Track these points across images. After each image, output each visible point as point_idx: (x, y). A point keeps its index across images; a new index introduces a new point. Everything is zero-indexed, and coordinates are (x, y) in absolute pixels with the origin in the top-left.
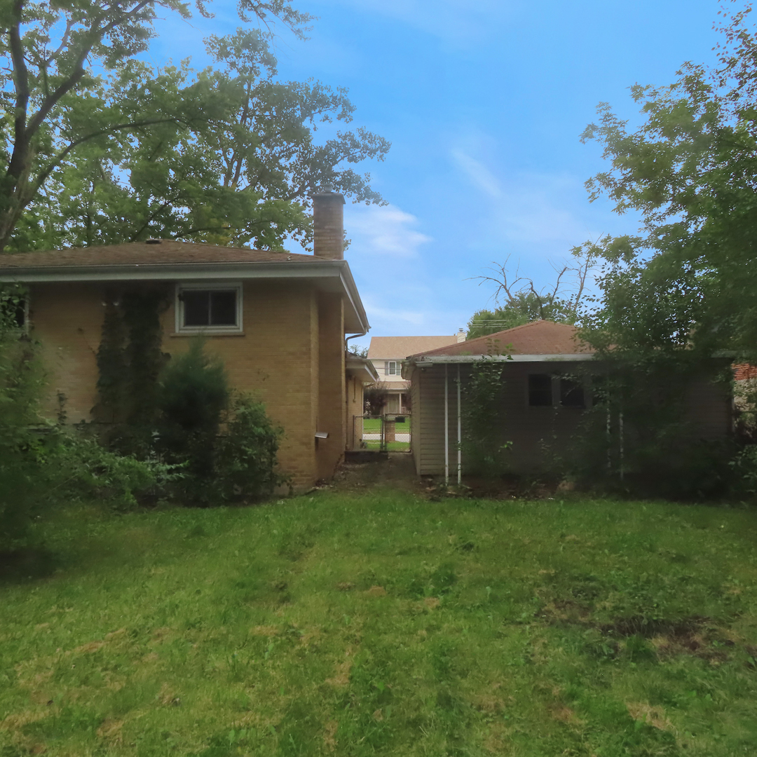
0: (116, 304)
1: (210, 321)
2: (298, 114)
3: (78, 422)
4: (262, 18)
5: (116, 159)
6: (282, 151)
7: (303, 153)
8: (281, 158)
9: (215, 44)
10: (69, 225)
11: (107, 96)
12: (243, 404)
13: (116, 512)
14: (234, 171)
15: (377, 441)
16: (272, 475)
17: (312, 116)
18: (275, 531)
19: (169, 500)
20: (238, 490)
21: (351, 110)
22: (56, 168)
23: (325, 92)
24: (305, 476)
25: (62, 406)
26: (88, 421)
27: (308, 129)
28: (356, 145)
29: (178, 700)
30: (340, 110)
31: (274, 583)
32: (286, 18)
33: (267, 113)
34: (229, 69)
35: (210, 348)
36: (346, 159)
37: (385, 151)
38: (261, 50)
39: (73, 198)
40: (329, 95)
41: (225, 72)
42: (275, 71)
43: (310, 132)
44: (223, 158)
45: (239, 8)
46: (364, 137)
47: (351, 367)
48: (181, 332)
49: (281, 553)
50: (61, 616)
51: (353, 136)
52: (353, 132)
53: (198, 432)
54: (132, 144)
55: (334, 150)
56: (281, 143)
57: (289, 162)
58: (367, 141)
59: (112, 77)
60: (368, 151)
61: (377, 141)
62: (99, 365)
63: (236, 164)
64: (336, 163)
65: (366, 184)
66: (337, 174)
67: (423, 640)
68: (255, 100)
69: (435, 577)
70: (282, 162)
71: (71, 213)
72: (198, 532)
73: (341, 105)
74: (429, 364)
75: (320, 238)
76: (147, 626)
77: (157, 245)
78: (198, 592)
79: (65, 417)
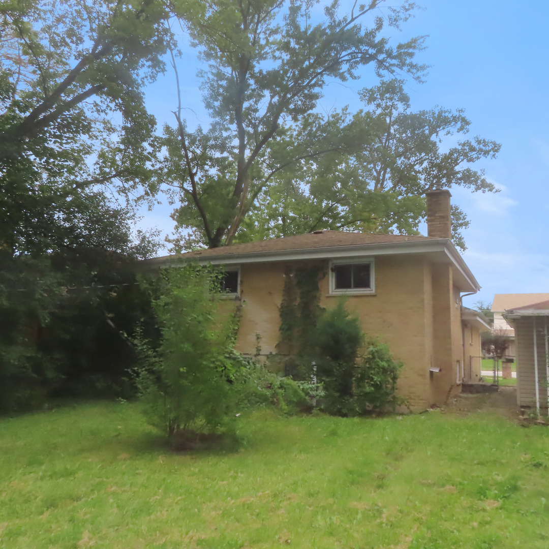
0: (292, 276)
1: (352, 286)
2: (427, 132)
3: (268, 353)
4: (391, 73)
5: (302, 178)
6: (417, 160)
7: (431, 160)
8: (415, 165)
9: (366, 93)
10: (272, 224)
11: (295, 138)
12: (373, 344)
13: (286, 415)
14: (381, 178)
15: (490, 377)
16: (394, 397)
17: (437, 133)
18: (387, 438)
19: (321, 410)
20: (369, 406)
21: (468, 123)
22: (264, 188)
23: (447, 114)
24: (422, 400)
25: (258, 343)
26: (274, 353)
27: (435, 142)
28: (472, 149)
29: (289, 541)
30: (459, 125)
31: (376, 474)
32: (409, 71)
33: (404, 135)
34: (376, 109)
35: (350, 305)
36: (465, 160)
37: (496, 151)
38: (398, 92)
39: (274, 206)
40: (450, 116)
41: (373, 111)
42: (409, 105)
43: (437, 143)
44: (374, 170)
45: (376, 69)
46: (479, 142)
47: (465, 318)
48: (333, 293)
49: (387, 454)
50: (235, 478)
51: (470, 143)
52: (470, 140)
53: (341, 363)
54: (313, 167)
55: (455, 155)
56: (416, 155)
57: (422, 167)
58: (481, 146)
59: (298, 126)
60: (483, 153)
61: (490, 144)
62: (281, 316)
63: (382, 173)
64: (458, 164)
65: (482, 177)
66: (458, 173)
67: (473, 529)
68: (396, 127)
69: (500, 485)
70: (417, 167)
71: (273, 216)
72: (334, 433)
73: (460, 122)
74: (518, 317)
75: (434, 223)
76: (284, 491)
77: (321, 235)
78: (323, 474)
79: (260, 350)
